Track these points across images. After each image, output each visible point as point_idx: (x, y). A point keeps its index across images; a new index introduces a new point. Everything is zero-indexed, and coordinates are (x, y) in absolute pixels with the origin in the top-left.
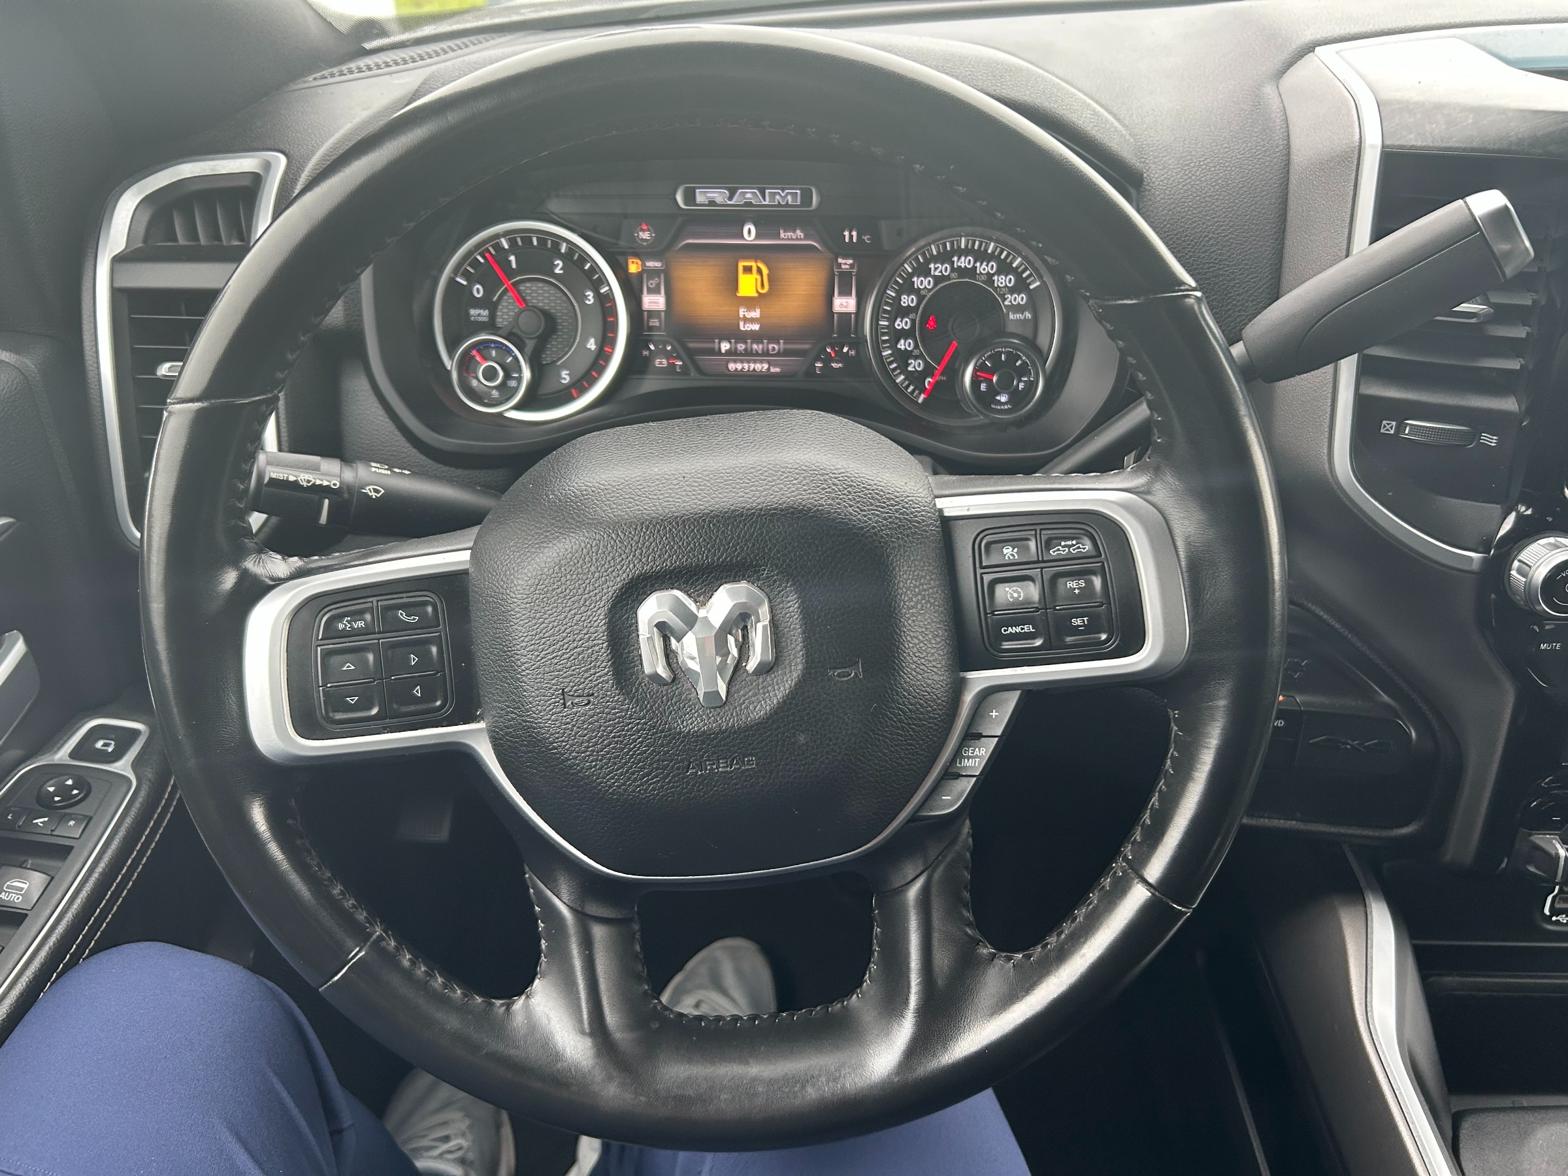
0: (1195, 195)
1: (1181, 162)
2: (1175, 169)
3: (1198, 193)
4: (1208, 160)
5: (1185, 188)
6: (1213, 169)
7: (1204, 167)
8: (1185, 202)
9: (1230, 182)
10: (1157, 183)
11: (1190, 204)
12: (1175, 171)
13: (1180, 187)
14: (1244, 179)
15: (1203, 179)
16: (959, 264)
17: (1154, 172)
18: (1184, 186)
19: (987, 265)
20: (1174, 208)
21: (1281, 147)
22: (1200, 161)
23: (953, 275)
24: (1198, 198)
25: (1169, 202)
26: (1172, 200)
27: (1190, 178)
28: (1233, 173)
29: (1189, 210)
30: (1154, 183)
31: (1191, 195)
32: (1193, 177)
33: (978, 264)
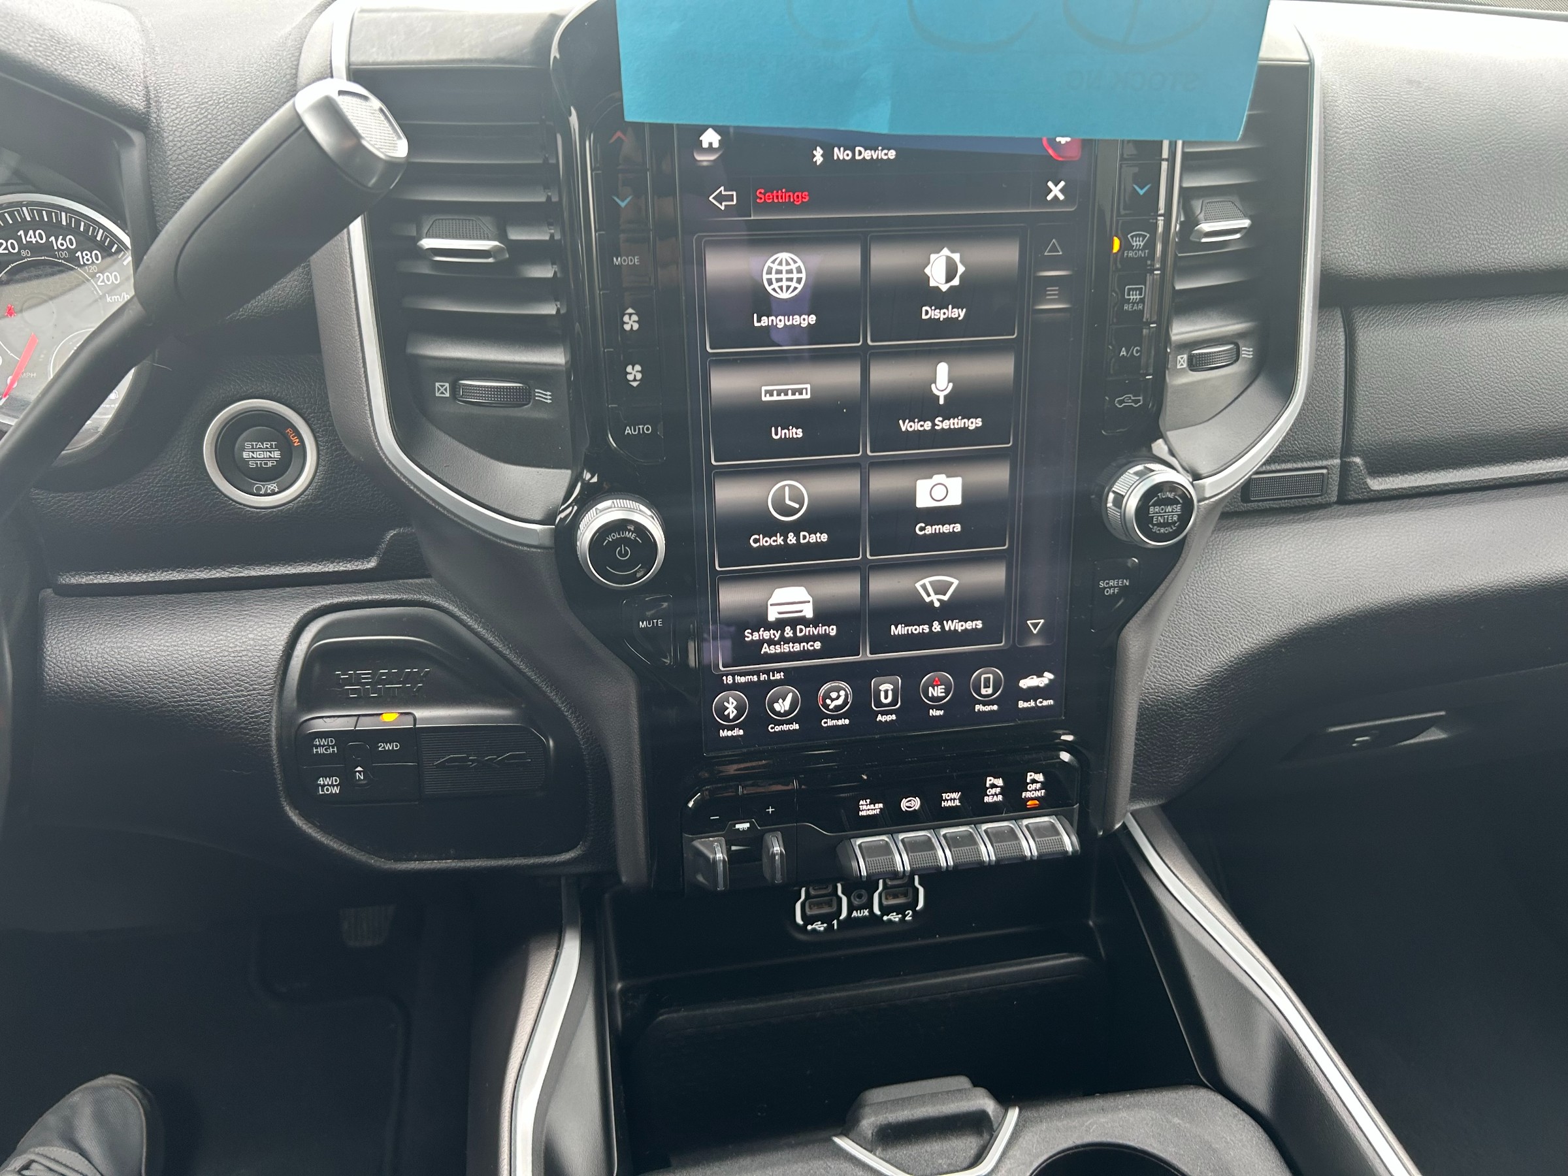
0: (209, 135)
1: (199, 100)
2: (191, 107)
3: (213, 134)
4: (228, 97)
5: (199, 128)
6: (231, 106)
7: (221, 105)
8: (198, 144)
9: (245, 119)
10: (166, 123)
11: (204, 146)
12: (189, 110)
13: (193, 127)
14: (258, 116)
15: (220, 118)
16: (28, 239)
17: (165, 111)
18: (198, 126)
19: (64, 239)
20: (186, 151)
21: (288, 77)
22: (220, 99)
23: (23, 253)
24: (212, 139)
25: (179, 145)
26: (183, 143)
27: (206, 117)
28: (249, 109)
29: (202, 153)
30: (163, 123)
31: (205, 136)
32: (210, 116)
33: (52, 238)
